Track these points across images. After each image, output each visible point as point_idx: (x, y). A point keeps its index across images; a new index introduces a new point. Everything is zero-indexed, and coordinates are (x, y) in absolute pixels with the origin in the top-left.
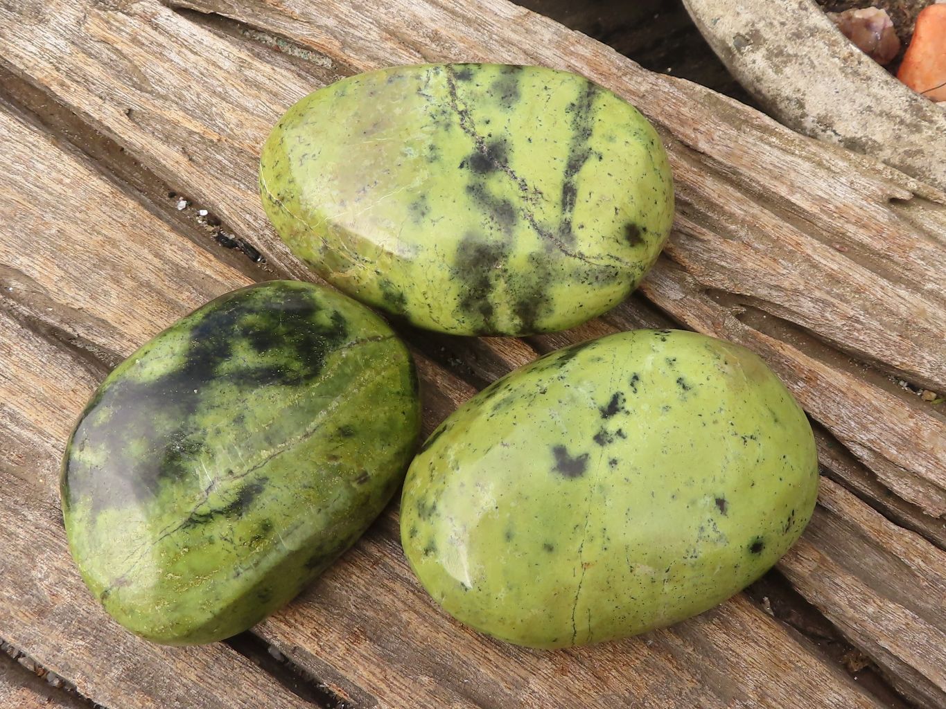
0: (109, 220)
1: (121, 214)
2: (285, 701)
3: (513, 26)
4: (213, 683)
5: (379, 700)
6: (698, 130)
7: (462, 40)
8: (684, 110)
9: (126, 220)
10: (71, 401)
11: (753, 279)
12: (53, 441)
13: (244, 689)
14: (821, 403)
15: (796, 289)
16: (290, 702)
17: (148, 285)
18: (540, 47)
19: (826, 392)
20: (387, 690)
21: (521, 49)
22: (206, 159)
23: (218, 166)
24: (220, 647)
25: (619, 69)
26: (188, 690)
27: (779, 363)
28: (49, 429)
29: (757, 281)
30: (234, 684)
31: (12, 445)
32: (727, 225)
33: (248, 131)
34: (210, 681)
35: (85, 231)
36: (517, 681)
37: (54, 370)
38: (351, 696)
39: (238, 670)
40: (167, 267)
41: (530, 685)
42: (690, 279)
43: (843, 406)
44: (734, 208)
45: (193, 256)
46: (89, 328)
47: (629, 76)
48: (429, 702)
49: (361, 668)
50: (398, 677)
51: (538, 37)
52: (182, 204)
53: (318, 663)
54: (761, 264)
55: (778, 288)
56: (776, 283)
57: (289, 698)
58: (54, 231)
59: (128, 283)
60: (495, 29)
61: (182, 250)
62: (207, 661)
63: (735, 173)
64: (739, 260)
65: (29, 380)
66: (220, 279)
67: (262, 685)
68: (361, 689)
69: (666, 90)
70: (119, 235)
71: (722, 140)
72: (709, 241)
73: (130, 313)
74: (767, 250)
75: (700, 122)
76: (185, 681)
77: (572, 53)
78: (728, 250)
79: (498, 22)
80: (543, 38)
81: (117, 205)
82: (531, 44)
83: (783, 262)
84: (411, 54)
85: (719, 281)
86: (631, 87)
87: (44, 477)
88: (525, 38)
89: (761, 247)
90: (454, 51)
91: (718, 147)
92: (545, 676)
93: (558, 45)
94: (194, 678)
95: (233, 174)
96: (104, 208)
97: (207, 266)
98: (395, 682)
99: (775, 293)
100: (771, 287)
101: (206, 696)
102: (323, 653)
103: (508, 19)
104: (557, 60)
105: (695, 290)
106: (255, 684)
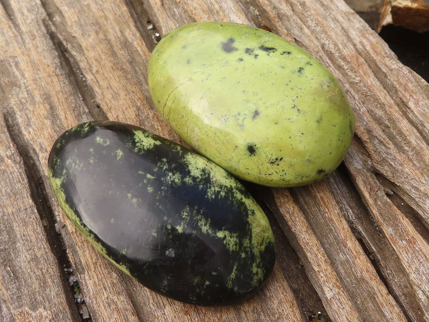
0: (111, 9)
1: (118, 9)
2: (42, 246)
3: (343, 15)
4: (17, 219)
5: (86, 272)
6: (412, 96)
7: (315, 10)
8: (410, 85)
9: (118, 13)
10: (44, 69)
11: (405, 178)
12: (25, 81)
13: (28, 230)
14: (410, 258)
15: (426, 194)
16: (44, 248)
17: (109, 41)
18: (351, 28)
19: (417, 254)
20: (93, 269)
21: (341, 25)
22: (169, 8)
23: (173, 13)
24: (31, 205)
25: (386, 53)
26: (4, 215)
27: (397, 225)
28: (27, 75)
29: (407, 180)
30: (25, 224)
31: (9, 76)
32: (405, 146)
33: (194, 4)
34: (16, 217)
35: (98, 9)
36: (159, 304)
37: (47, 54)
38: (75, 264)
39: (32, 219)
40: (122, 38)
41: (165, 310)
42: (370, 163)
43: (423, 265)
44: (413, 140)
45: (137, 39)
46: (73, 47)
47: (389, 59)
48: (109, 288)
49: (88, 251)
50: (102, 267)
51: (352, 24)
52: (151, 27)
53: (70, 238)
54: (413, 172)
55: (417, 189)
56: (416, 186)
57: (45, 246)
58: (86, 3)
59: (101, 36)
60: (333, 13)
61: (134, 35)
62: (21, 207)
63: (422, 125)
64: (402, 165)
65: (33, 53)
66: (142, 54)
67: (38, 233)
68: (81, 263)
69: (406, 73)
70: (111, 17)
71: (423, 107)
72: (390, 148)
73: (93, 47)
74: (420, 167)
75: (416, 93)
76: (5, 210)
77: (365, 37)
78: (398, 157)
79: (337, 10)
80: (355, 26)
81: (119, 6)
82: (348, 25)
83: (426, 177)
84: (287, 5)
85: (385, 170)
86: (388, 64)
87: (12, 95)
88: (346, 22)
89: (418, 165)
90: (308, 13)
91: (419, 109)
92: (175, 309)
93: (361, 31)
94: (10, 211)
95: (177, 19)
96: (113, 5)
97: (140, 46)
98: (99, 268)
99: (413, 191)
100: (413, 187)
101: (10, 223)
102: (75, 235)
103: (342, 11)
104: (357, 37)
105: (370, 170)
106: (34, 231)
